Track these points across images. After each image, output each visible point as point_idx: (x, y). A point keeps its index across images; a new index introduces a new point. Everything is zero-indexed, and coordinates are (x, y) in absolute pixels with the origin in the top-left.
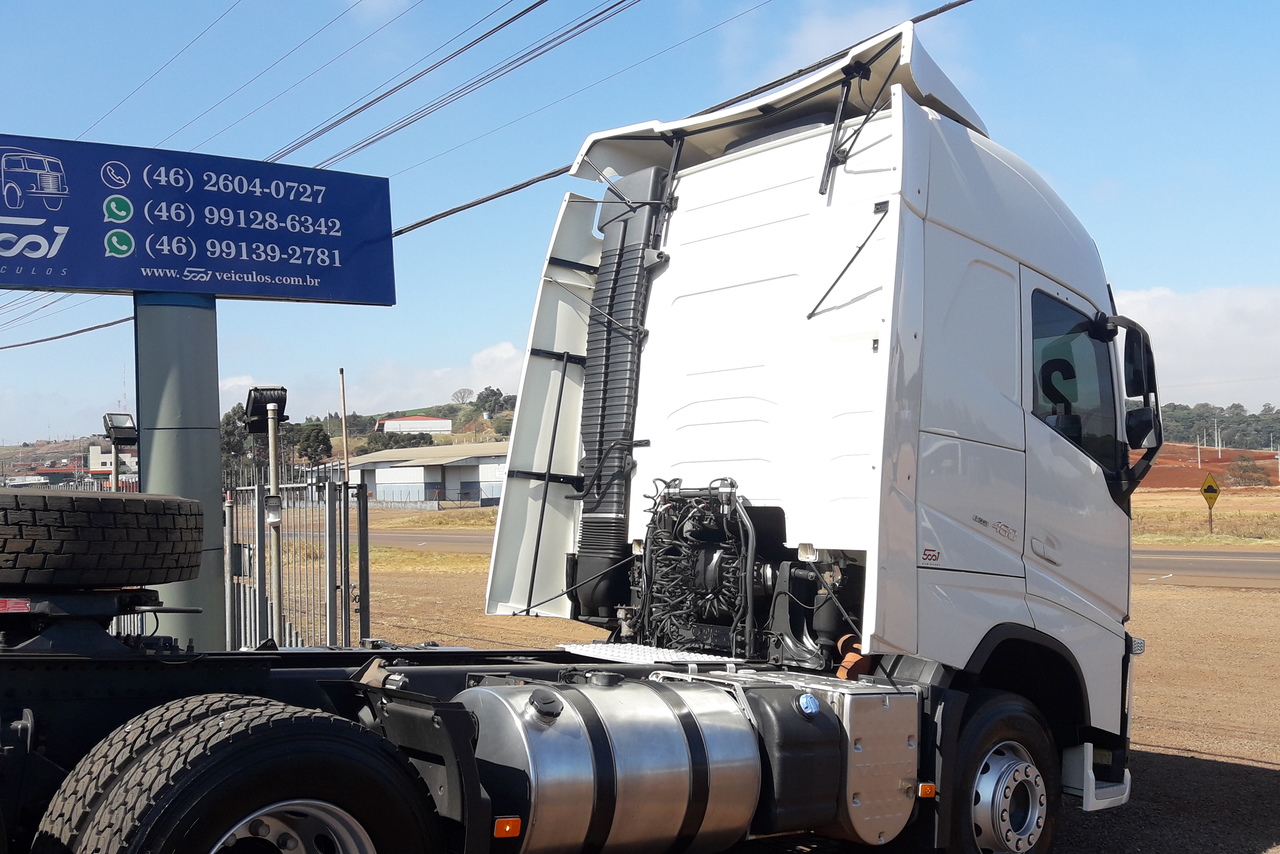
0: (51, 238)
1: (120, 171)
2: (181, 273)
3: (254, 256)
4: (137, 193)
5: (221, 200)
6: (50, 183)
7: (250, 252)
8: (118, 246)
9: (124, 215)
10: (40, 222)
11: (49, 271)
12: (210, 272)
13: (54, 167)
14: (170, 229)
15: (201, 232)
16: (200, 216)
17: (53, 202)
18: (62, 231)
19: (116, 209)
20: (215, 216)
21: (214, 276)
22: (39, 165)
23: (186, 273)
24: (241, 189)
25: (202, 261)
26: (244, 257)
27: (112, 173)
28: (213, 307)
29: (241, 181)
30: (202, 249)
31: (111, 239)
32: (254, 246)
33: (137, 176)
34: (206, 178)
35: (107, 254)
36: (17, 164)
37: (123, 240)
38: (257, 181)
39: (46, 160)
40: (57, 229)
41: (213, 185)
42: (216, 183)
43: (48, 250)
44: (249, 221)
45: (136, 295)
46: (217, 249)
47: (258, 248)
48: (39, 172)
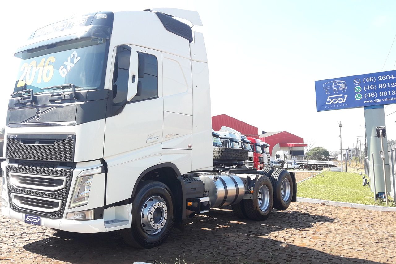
0: (344, 98)
1: (358, 81)
2: (373, 101)
3: (392, 94)
4: (362, 85)
5: (383, 82)
6: (343, 87)
7: (391, 93)
8: (358, 97)
9: (360, 90)
10: (341, 95)
11: (344, 105)
12: (381, 100)
13: (344, 83)
14: (370, 91)
15: (378, 91)
16: (378, 87)
17: (344, 90)
18: (346, 96)
19: (358, 89)
20: (381, 86)
21: (382, 100)
22: (340, 83)
23: (375, 101)
24: (388, 78)
25: (379, 97)
26: (390, 94)
27: (356, 82)
28: (383, 107)
29: (388, 77)
30: (378, 94)
31: (357, 96)
32: (392, 91)
33: (362, 81)
34: (379, 78)
35: (356, 99)
36: (336, 84)
37: (359, 96)
38: (393, 75)
39: (342, 82)
40: (345, 96)
41: (381, 79)
42: (381, 78)
43: (343, 101)
44: (390, 86)
45: (364, 107)
46: (382, 94)
47: (393, 92)
48: (340, 85)
